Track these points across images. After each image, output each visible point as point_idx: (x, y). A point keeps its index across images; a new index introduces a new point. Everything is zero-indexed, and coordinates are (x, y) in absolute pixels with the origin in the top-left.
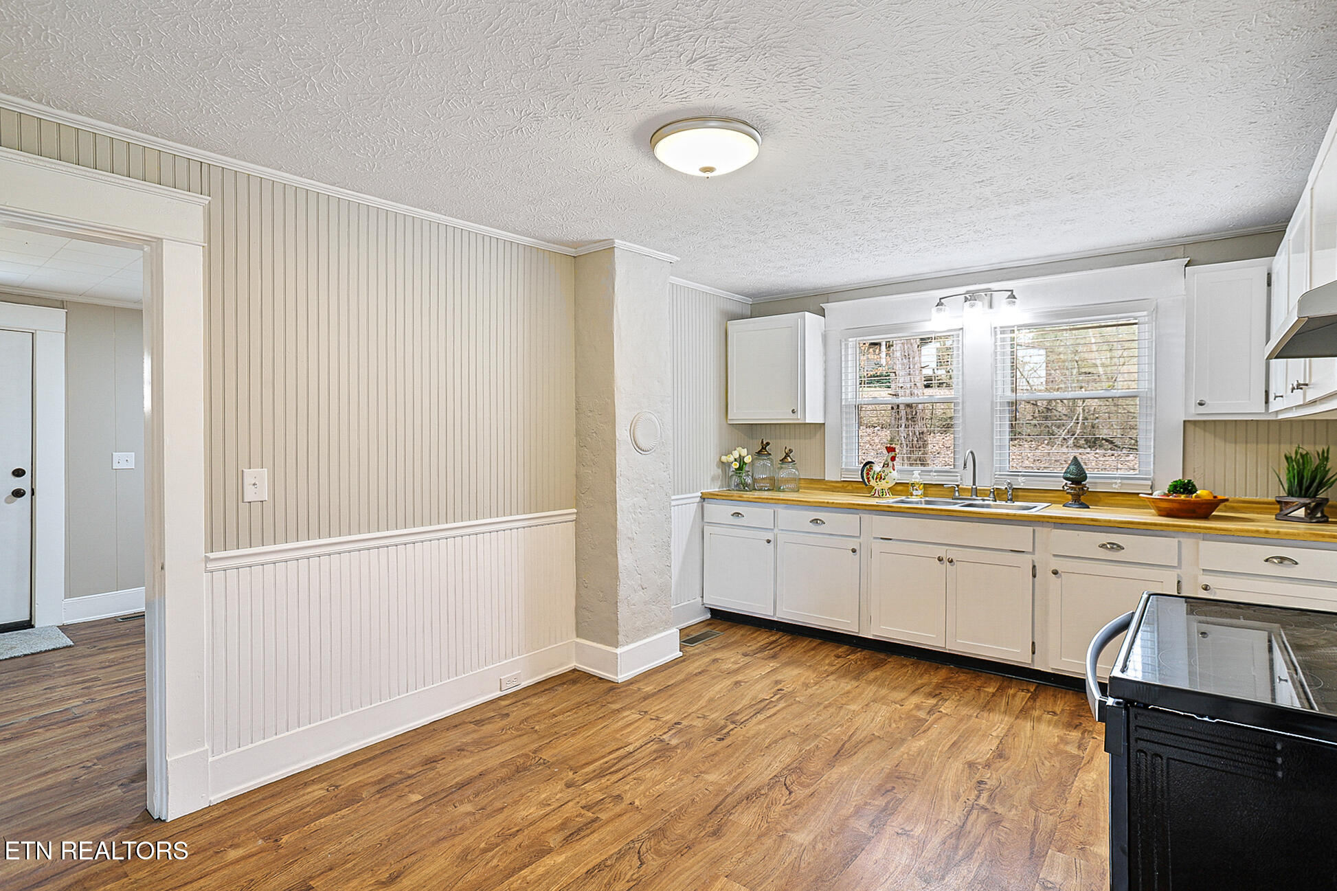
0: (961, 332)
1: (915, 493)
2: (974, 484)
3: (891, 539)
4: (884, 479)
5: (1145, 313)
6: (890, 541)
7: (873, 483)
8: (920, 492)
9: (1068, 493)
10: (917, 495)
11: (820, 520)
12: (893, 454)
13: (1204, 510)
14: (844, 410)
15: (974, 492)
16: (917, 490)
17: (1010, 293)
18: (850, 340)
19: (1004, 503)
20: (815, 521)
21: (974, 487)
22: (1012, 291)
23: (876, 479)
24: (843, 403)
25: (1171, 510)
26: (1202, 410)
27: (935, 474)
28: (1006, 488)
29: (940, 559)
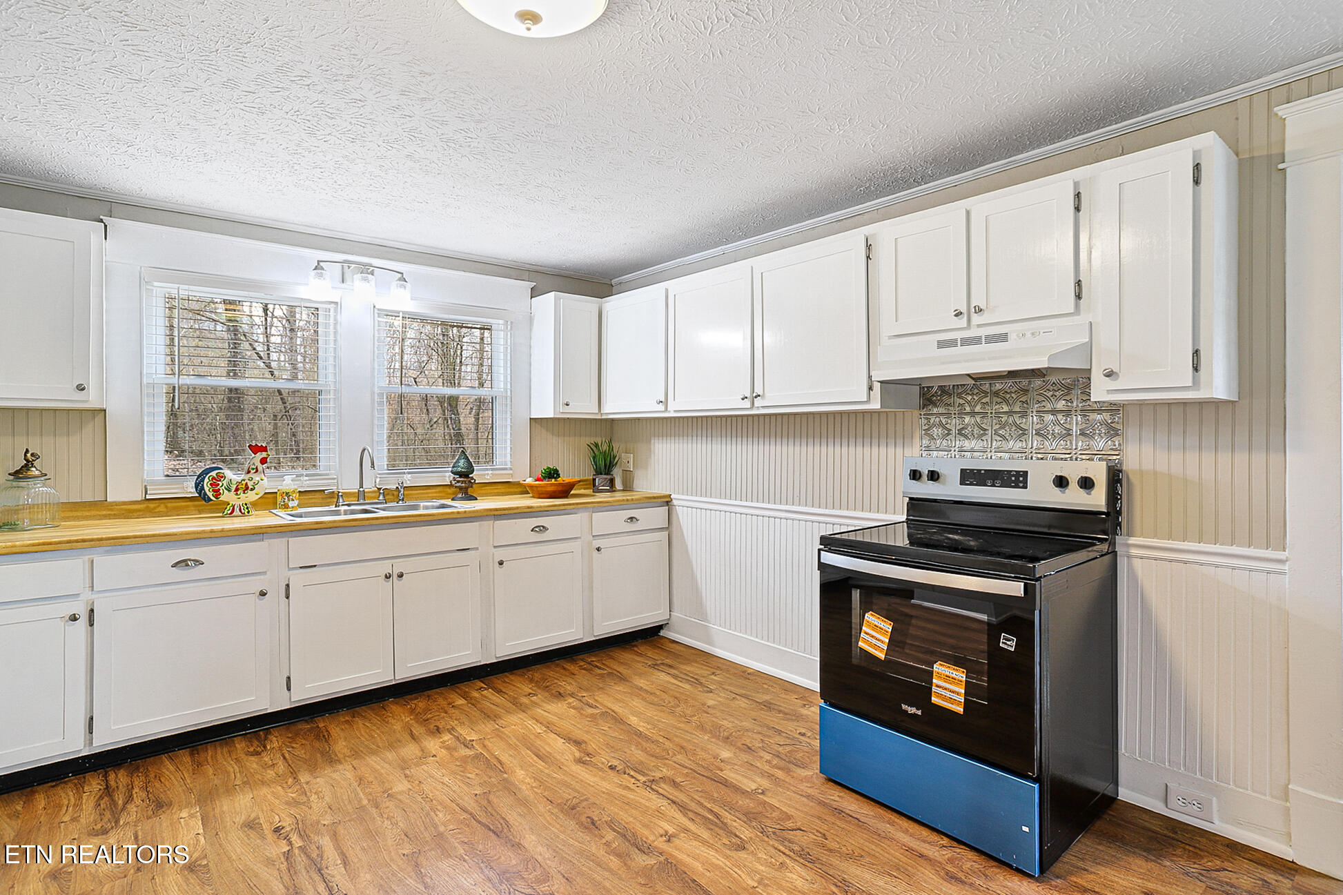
0: (333, 305)
1: (291, 504)
2: (361, 486)
3: (315, 566)
4: (252, 490)
5: (501, 322)
6: (314, 569)
7: (226, 496)
8: (296, 503)
9: (456, 487)
10: (293, 507)
11: (190, 560)
12: (264, 454)
13: (564, 492)
14: (145, 391)
15: (361, 496)
16: (293, 500)
17: (400, 275)
18: (156, 284)
19: (394, 504)
20: (182, 564)
21: (361, 489)
22: (402, 274)
23: (237, 490)
24: (145, 381)
25: (554, 492)
26: (567, 409)
27: (307, 478)
28: (397, 487)
29: (388, 577)
